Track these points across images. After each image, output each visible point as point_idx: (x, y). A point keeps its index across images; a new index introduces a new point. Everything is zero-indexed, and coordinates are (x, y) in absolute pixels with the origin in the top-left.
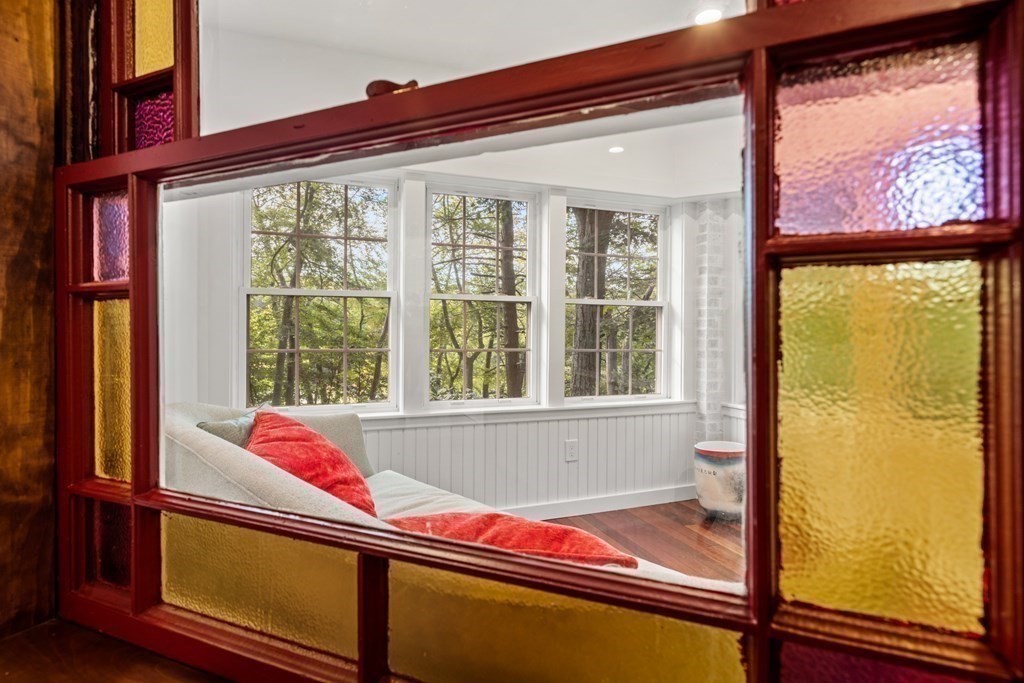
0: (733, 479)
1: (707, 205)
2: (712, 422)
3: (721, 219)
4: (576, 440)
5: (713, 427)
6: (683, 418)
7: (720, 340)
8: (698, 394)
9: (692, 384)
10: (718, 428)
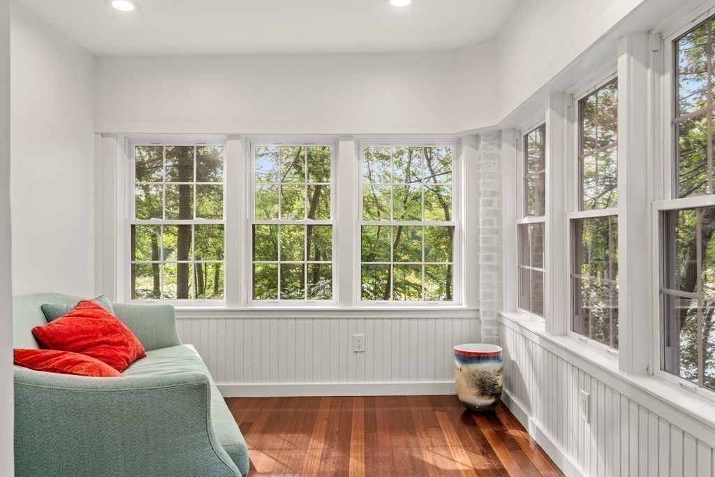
0: (474, 375)
1: (481, 137)
2: (488, 327)
3: (496, 148)
4: (363, 335)
5: (489, 332)
6: (466, 322)
7: (495, 255)
8: (478, 302)
9: (473, 294)
10: (495, 333)
